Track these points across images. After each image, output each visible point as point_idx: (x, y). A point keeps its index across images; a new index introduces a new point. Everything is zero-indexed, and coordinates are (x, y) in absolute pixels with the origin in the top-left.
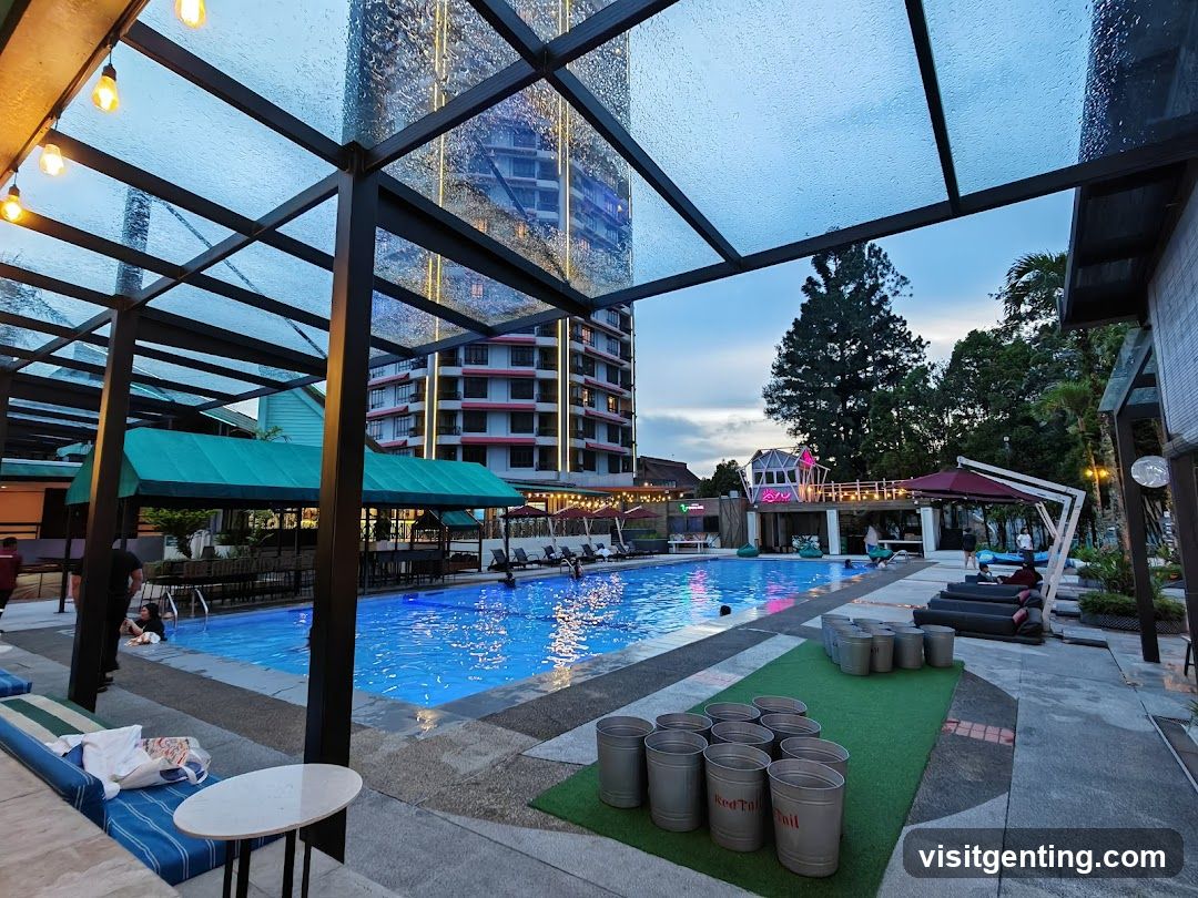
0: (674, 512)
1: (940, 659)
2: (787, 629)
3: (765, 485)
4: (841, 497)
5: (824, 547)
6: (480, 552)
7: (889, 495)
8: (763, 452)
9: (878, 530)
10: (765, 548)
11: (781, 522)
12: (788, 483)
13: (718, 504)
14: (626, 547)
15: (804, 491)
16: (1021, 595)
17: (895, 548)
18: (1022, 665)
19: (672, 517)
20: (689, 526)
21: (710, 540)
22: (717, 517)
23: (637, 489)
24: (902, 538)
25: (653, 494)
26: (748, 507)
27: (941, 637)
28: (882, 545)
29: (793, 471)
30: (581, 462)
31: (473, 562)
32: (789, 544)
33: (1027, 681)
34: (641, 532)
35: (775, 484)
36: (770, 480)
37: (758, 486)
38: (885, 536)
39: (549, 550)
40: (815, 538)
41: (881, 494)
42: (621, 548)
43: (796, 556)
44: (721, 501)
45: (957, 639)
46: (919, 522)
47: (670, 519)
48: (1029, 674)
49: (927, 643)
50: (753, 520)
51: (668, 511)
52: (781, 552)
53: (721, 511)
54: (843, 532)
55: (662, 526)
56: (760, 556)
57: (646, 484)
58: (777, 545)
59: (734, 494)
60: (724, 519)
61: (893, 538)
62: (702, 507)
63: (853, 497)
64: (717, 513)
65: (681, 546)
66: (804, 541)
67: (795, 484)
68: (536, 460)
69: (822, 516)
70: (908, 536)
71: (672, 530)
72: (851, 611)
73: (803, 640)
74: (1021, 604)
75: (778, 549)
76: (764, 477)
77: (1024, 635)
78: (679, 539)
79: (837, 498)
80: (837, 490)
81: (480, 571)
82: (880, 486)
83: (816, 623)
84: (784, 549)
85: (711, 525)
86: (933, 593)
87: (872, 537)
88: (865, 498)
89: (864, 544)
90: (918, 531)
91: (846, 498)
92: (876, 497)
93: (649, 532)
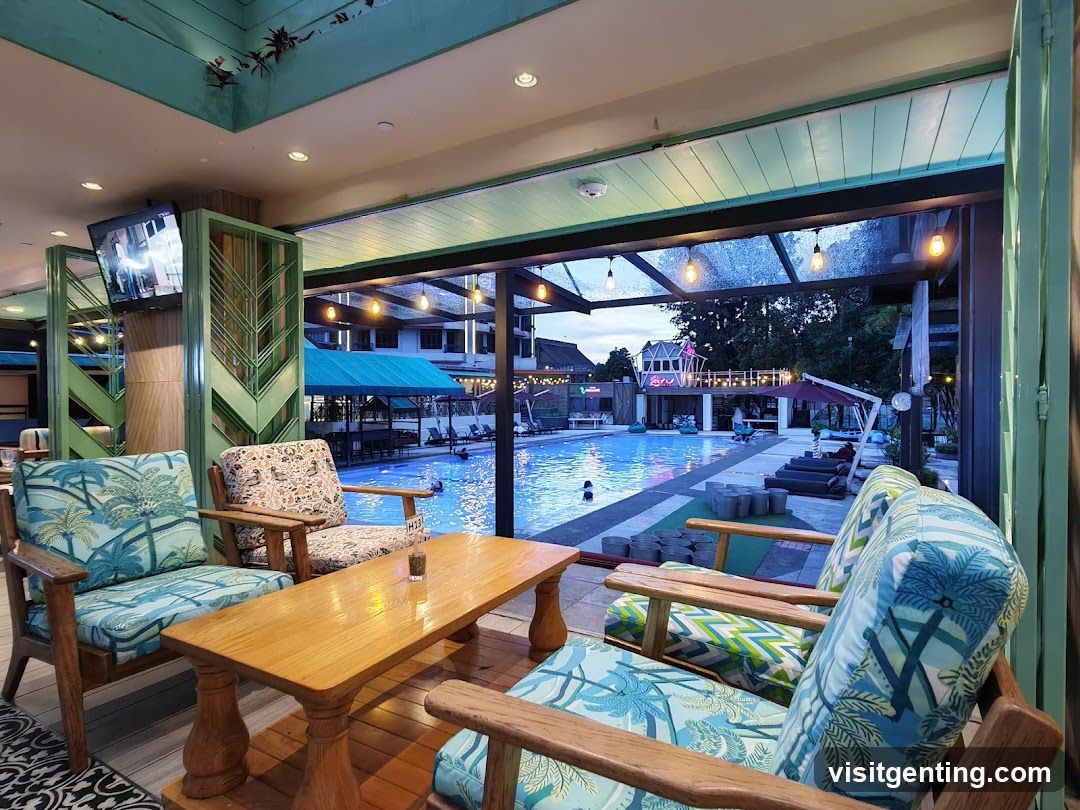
0: (573, 393)
1: (778, 510)
2: (681, 491)
3: (653, 372)
4: (716, 383)
5: (699, 425)
6: (419, 430)
7: (754, 383)
8: (653, 344)
9: (743, 411)
10: (650, 424)
11: (664, 402)
12: (672, 370)
13: (612, 388)
14: (535, 424)
15: (686, 378)
16: (838, 467)
17: (755, 426)
18: (827, 512)
19: (572, 398)
20: (586, 405)
21: (604, 418)
22: (611, 399)
23: (540, 372)
24: (762, 418)
25: (555, 377)
26: (637, 390)
27: (780, 496)
28: (746, 423)
29: (677, 361)
30: (485, 345)
31: (414, 438)
32: (670, 421)
33: (827, 520)
34: (546, 412)
35: (662, 371)
36: (657, 368)
37: (646, 373)
38: (749, 416)
39: (474, 428)
40: (692, 417)
41: (748, 381)
42: (531, 425)
43: (677, 432)
44: (615, 385)
45: (789, 497)
46: (777, 405)
47: (571, 399)
48: (829, 517)
49: (771, 499)
50: (641, 401)
51: (569, 393)
52: (664, 429)
53: (614, 394)
54: (715, 412)
55: (563, 406)
56: (648, 432)
57: (547, 367)
58: (660, 422)
59: (626, 379)
60: (617, 400)
61: (755, 417)
62: (598, 390)
63: (725, 384)
64: (611, 396)
65: (579, 422)
66: (683, 419)
67: (678, 372)
68: (444, 342)
69: (698, 399)
70: (766, 416)
71: (572, 409)
72: (723, 479)
73: (692, 499)
74: (836, 473)
75: (660, 425)
76: (652, 366)
77: (835, 494)
78: (577, 417)
79: (712, 383)
80: (712, 377)
81: (419, 445)
82: (748, 375)
83: (701, 486)
84: (666, 425)
85: (606, 405)
86: (779, 466)
87: (738, 418)
88: (735, 384)
89: (731, 422)
90: (775, 412)
91: (720, 384)
92: (744, 383)
93: (552, 411)
